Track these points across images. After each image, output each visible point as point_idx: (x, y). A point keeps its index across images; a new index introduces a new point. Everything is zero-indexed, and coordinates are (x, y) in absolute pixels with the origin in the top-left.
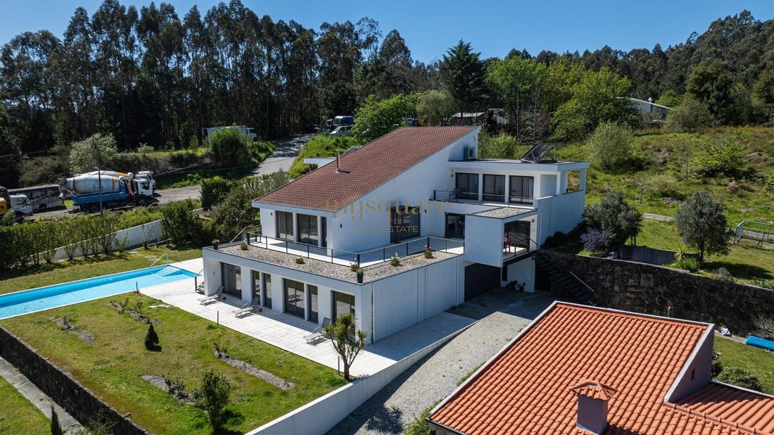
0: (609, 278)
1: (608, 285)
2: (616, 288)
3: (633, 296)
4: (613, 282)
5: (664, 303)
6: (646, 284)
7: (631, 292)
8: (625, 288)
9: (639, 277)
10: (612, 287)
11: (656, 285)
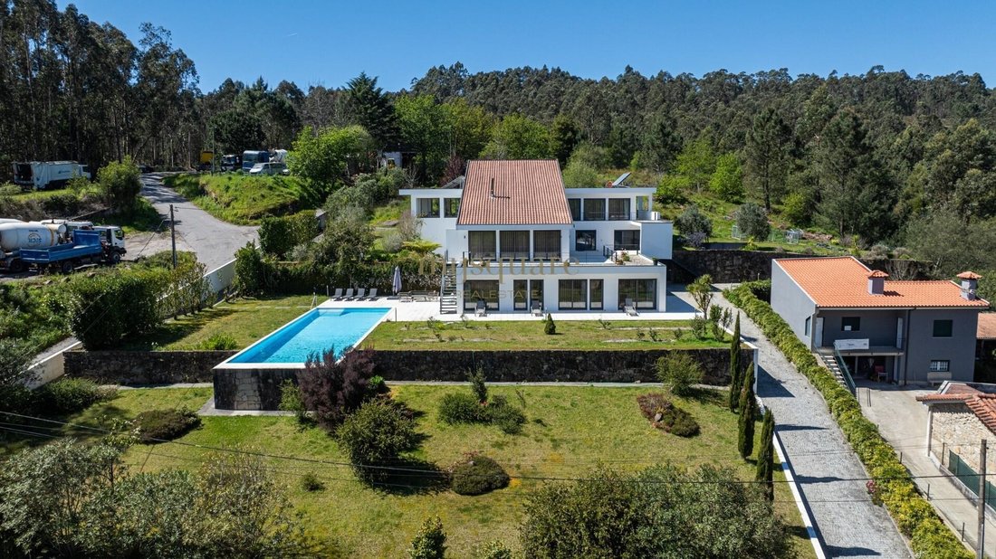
0: (713, 263)
1: (713, 267)
2: (718, 269)
3: (729, 272)
4: (716, 265)
5: (749, 273)
6: (737, 263)
7: (728, 270)
8: (724, 268)
9: (733, 259)
10: (715, 268)
11: (743, 263)
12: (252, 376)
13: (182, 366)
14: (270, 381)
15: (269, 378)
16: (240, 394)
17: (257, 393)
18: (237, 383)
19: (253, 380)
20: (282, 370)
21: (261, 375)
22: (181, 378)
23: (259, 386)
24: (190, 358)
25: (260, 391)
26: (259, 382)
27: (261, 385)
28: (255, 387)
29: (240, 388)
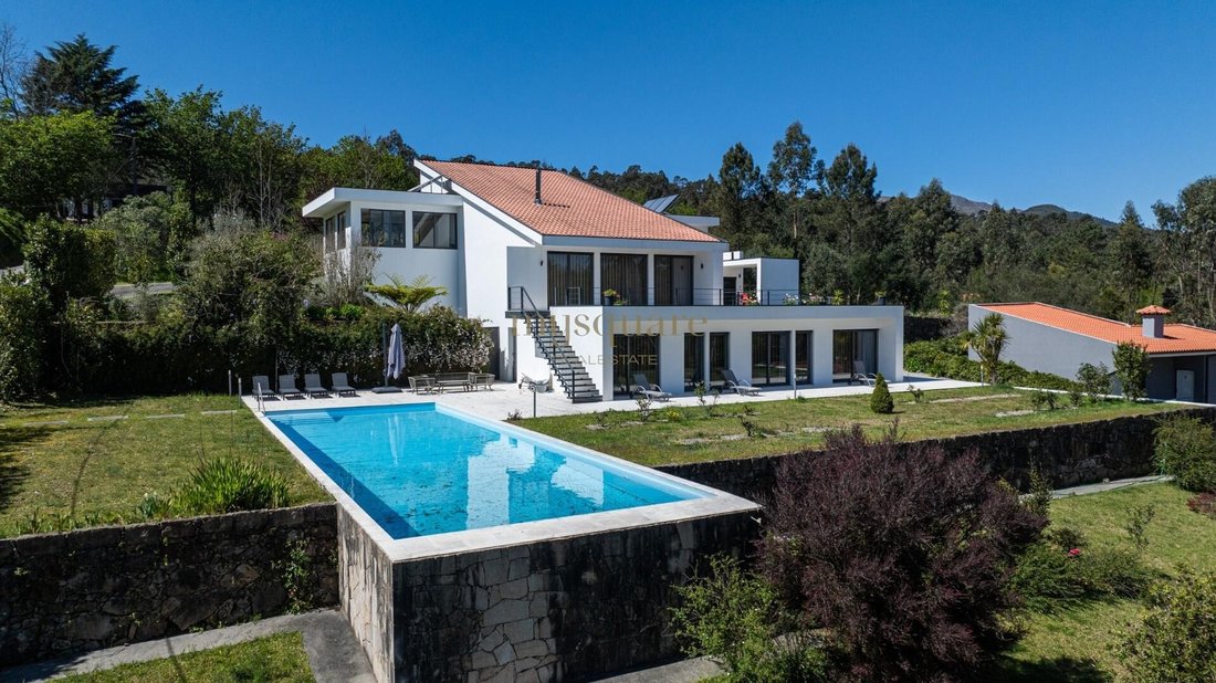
12: (533, 569)
13: (110, 584)
14: (589, 576)
15: (584, 567)
16: (488, 644)
17: (547, 627)
18: (481, 603)
19: (536, 581)
20: (624, 534)
21: (560, 559)
22: (105, 627)
23: (553, 603)
24: (148, 549)
25: (555, 619)
26: (553, 587)
27: (561, 595)
28: (542, 606)
29: (489, 620)
